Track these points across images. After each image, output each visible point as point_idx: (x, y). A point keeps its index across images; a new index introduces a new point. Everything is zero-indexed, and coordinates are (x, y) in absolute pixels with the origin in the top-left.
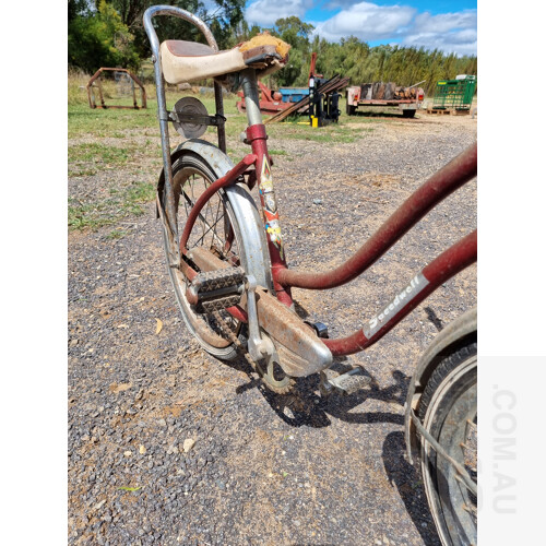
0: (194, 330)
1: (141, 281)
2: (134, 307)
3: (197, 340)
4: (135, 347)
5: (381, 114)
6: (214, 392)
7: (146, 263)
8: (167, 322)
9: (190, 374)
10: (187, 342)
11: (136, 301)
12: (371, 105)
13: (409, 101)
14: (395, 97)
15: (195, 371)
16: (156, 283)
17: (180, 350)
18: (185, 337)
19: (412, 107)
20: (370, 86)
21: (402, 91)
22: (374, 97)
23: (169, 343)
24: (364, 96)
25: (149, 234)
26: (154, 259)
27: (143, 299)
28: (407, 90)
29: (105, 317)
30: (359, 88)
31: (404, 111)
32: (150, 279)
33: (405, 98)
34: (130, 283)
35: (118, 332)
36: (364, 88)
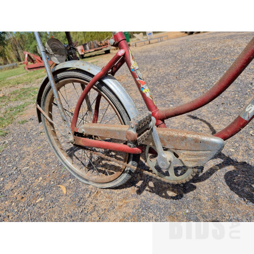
0: (87, 180)
1: (31, 169)
2: (39, 186)
3: (92, 185)
4: (57, 209)
5: (96, 55)
6: (124, 209)
7: (28, 158)
8: (67, 184)
9: (103, 207)
10: (87, 190)
11: (37, 182)
12: (89, 52)
13: (105, 46)
14: (99, 46)
15: (104, 203)
16: (43, 167)
17: (87, 196)
18: (83, 188)
19: (108, 49)
20: (86, 44)
21: (101, 43)
22: (90, 48)
23: (77, 195)
24: (85, 49)
25: (18, 142)
26: (32, 154)
27: (41, 178)
28: (103, 42)
29: (23, 200)
30: (82, 46)
31: (105, 51)
32: (37, 166)
33: (104, 46)
34: (26, 174)
35: (39, 205)
36: (84, 45)
